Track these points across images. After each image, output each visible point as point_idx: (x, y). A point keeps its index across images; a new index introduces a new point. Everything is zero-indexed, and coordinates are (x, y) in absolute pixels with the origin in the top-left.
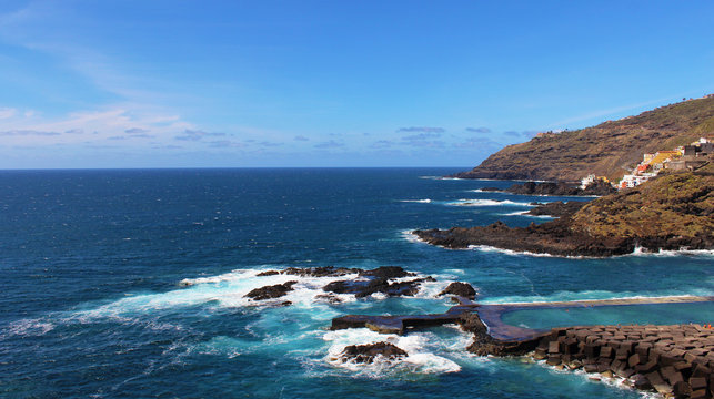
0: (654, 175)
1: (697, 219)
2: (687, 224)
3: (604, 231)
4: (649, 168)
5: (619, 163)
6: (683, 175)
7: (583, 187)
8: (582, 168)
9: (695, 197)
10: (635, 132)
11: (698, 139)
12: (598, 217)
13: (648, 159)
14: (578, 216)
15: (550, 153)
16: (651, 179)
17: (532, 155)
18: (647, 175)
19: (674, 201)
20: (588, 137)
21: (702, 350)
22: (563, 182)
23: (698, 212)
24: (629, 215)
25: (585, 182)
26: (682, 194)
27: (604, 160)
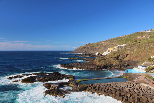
0: (110, 52)
1: (118, 61)
2: (116, 62)
3: (100, 64)
4: (109, 51)
5: (103, 50)
6: (115, 52)
7: (96, 55)
8: (96, 51)
9: (117, 57)
10: (106, 44)
11: (118, 45)
12: (99, 61)
13: (109, 49)
14: (95, 61)
15: (89, 48)
16: (109, 53)
17: (86, 48)
18: (109, 52)
19: (114, 58)
20: (97, 44)
21: (118, 87)
22: (92, 54)
23: (118, 60)
24: (105, 60)
25: (97, 54)
26: (115, 56)
27: (100, 49)
